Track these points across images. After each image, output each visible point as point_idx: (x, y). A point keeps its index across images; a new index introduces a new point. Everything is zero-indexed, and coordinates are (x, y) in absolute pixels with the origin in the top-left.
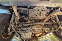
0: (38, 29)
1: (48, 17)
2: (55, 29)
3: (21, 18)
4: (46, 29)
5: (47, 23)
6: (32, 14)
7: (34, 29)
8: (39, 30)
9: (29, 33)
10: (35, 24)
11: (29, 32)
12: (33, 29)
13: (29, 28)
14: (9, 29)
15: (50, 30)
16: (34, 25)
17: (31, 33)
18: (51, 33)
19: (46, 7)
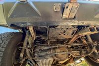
0: (62, 53)
1: (76, 36)
2: (87, 53)
3: (38, 38)
7: (57, 53)
8: (64, 56)
9: (49, 60)
10: (58, 46)
12: (55, 54)
13: (50, 53)
14: (22, 55)
16: (56, 48)
17: (52, 60)
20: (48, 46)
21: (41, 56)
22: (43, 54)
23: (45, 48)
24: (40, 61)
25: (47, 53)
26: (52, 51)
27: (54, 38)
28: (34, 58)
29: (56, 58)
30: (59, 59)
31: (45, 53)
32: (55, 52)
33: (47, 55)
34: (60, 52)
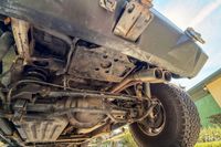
4: (115, 115)
5: (122, 97)
7: (78, 110)
9: (55, 124)
10: (85, 95)
11: (57, 119)
12: (75, 110)
13: (62, 107)
15: (126, 117)
16: (81, 97)
17: (64, 124)
20: (60, 89)
21: (36, 113)
22: (42, 108)
23: (52, 94)
24: (30, 124)
25: (56, 106)
26: (68, 102)
28: (9, 117)
29: (74, 122)
30: (81, 124)
31: (49, 106)
32: (77, 106)
33: (53, 110)
34: (88, 108)
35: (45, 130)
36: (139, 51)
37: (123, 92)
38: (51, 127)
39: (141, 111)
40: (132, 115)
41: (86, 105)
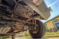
0: (20, 25)
2: (32, 28)
6: (20, 10)
11: (7, 27)
12: (15, 24)
13: (10, 23)
16: (17, 21)
17: (10, 28)
18: (28, 31)
19: (34, 11)
23: (7, 18)
26: (12, 22)
27: (19, 14)
29: (14, 28)
30: (16, 29)
31: (5, 22)
32: (15, 23)
33: (7, 24)
34: (19, 24)
35: (3, 30)
36: (37, 10)
37: (29, 21)
38: (5, 29)
39: (33, 27)
40: (31, 28)
41: (18, 23)
